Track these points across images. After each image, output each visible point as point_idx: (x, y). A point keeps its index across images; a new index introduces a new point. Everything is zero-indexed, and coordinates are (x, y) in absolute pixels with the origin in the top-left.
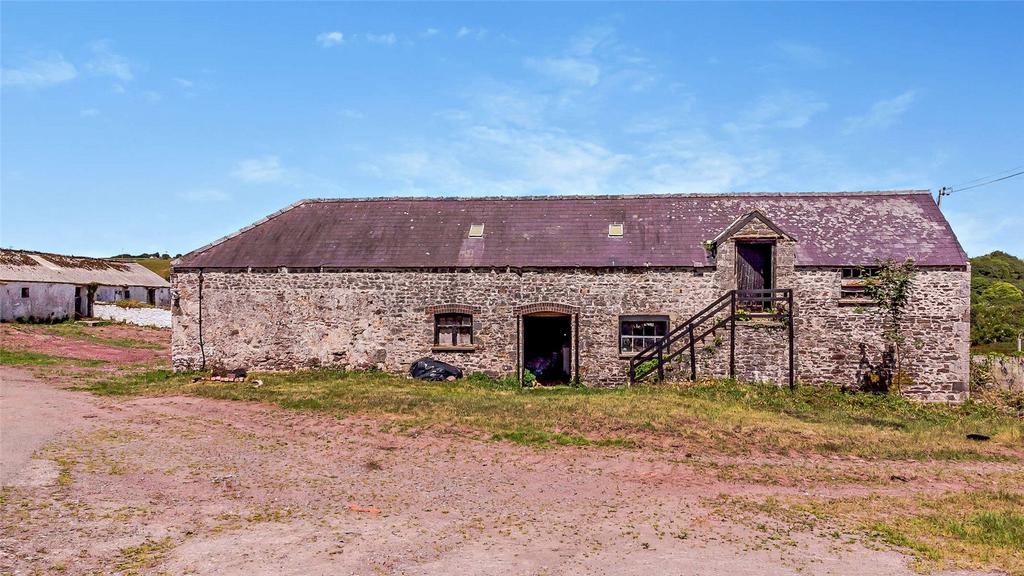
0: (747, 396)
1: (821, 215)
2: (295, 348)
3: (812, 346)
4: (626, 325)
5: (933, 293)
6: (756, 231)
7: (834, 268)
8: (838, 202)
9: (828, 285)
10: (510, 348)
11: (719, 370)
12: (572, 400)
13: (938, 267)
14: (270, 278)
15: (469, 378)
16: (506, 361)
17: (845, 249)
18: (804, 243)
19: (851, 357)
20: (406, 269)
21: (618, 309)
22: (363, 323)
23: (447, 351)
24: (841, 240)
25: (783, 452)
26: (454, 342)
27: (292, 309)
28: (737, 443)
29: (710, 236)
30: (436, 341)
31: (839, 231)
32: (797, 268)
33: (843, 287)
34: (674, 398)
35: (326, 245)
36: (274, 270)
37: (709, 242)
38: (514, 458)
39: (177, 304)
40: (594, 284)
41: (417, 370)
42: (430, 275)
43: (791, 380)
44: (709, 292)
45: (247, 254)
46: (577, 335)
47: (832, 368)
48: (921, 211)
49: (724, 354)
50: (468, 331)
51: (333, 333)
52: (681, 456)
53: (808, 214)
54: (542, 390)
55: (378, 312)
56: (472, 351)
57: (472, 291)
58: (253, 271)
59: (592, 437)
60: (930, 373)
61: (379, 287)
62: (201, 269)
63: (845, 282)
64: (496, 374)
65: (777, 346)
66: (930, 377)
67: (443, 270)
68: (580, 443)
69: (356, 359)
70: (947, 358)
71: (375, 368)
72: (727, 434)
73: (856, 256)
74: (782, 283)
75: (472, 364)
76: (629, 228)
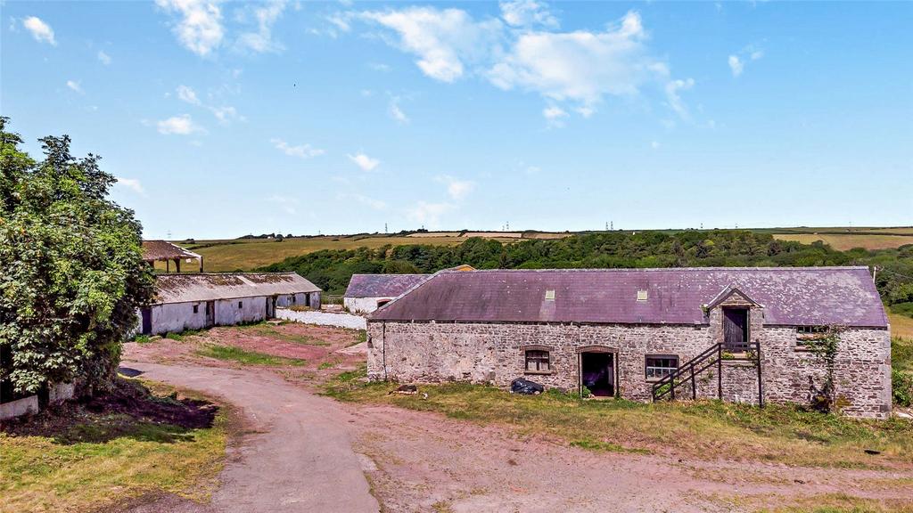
0: (728, 413)
1: (785, 285)
2: (440, 370)
3: (777, 377)
4: (650, 361)
5: (863, 344)
6: (736, 301)
7: (791, 327)
8: (798, 275)
9: (788, 337)
10: (574, 373)
11: (711, 393)
12: (615, 414)
13: (866, 328)
14: (425, 327)
15: (548, 392)
16: (571, 381)
17: (799, 312)
18: (771, 307)
19: (805, 385)
20: (507, 322)
21: (644, 350)
22: (481, 355)
23: (533, 374)
24: (798, 304)
25: (738, 460)
26: (538, 369)
27: (438, 345)
28: (710, 452)
29: (707, 301)
30: (527, 367)
31: (797, 298)
32: (765, 326)
33: (798, 339)
34: (678, 415)
35: (456, 304)
36: (427, 322)
37: (706, 306)
38: (584, 459)
39: (370, 341)
40: (629, 334)
41: (515, 386)
42: (522, 326)
43: (760, 401)
44: (705, 340)
45: (410, 310)
46: (617, 367)
47: (791, 393)
48: (859, 282)
49: (715, 382)
50: (547, 361)
51: (462, 360)
52: (676, 461)
53: (776, 284)
54: (595, 401)
55: (490, 349)
56: (549, 375)
57: (549, 336)
58: (415, 322)
59: (626, 446)
60: (862, 399)
61: (490, 333)
62: (384, 320)
63: (799, 336)
64: (565, 389)
65: (750, 379)
66: (863, 400)
67: (530, 323)
68: (619, 449)
69: (477, 377)
70: (875, 389)
71: (488, 383)
72: (706, 446)
73: (807, 318)
74: (754, 335)
75: (549, 382)
76: (651, 295)
